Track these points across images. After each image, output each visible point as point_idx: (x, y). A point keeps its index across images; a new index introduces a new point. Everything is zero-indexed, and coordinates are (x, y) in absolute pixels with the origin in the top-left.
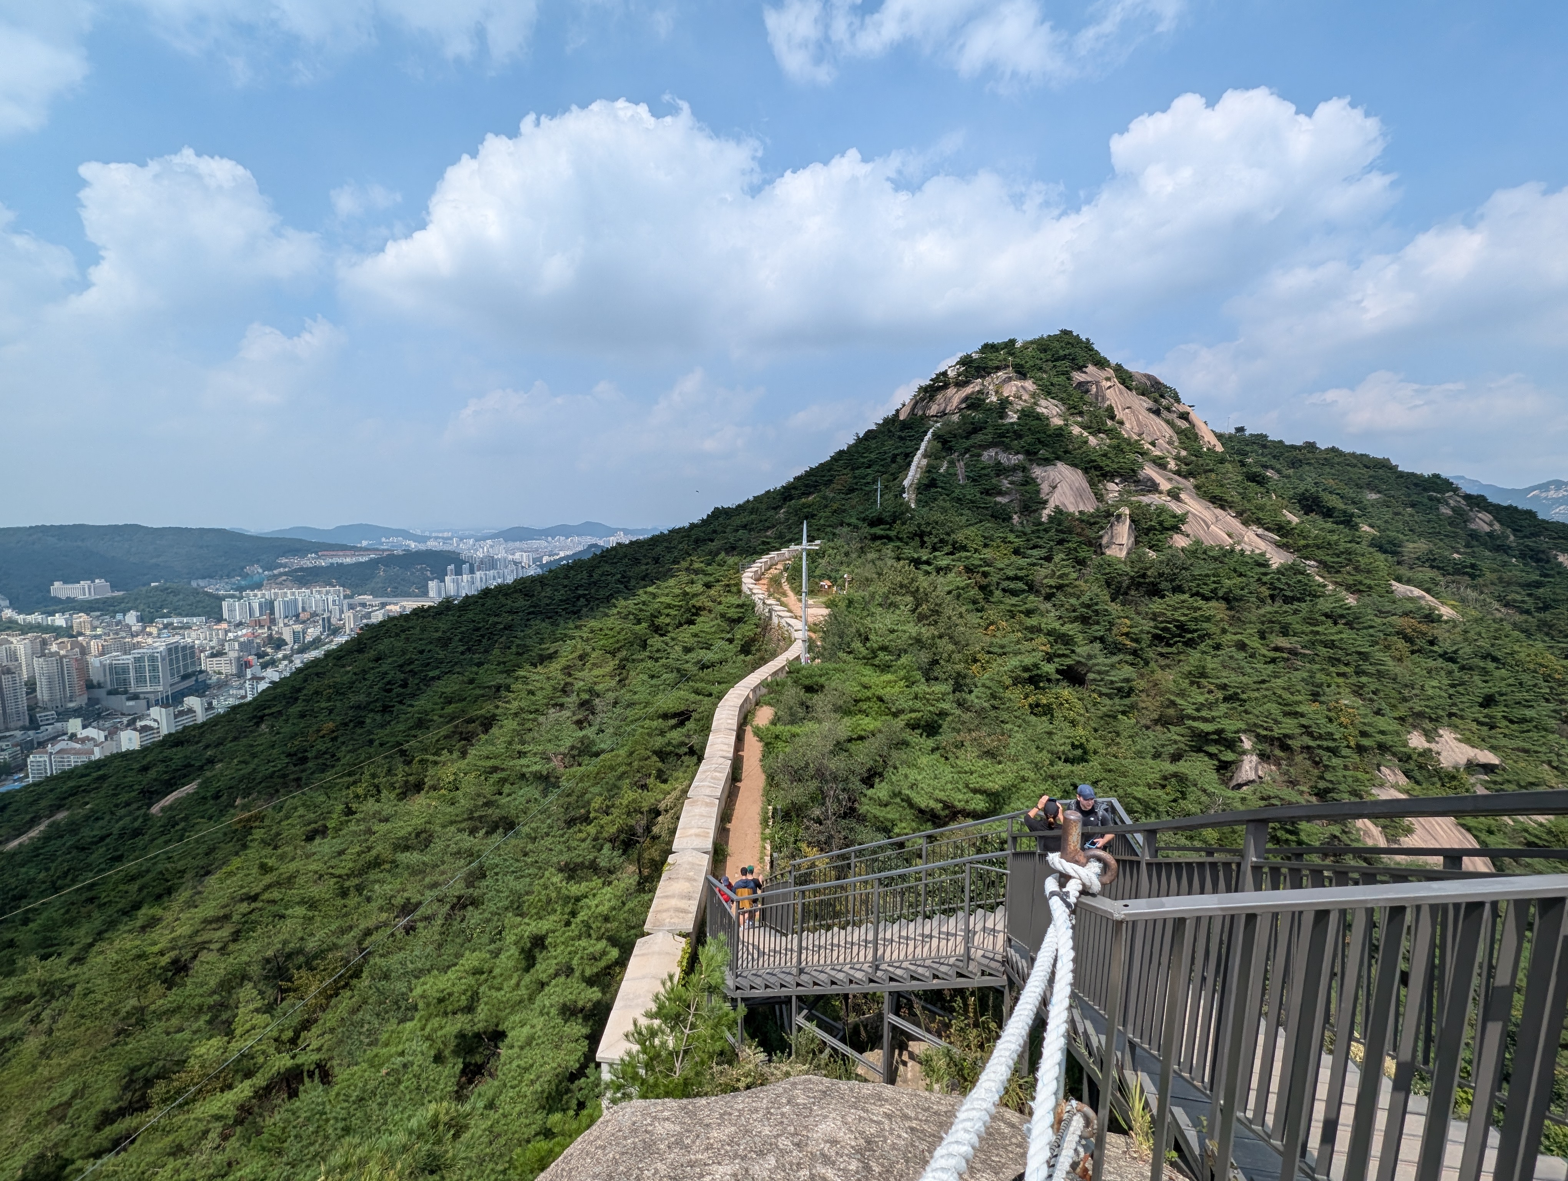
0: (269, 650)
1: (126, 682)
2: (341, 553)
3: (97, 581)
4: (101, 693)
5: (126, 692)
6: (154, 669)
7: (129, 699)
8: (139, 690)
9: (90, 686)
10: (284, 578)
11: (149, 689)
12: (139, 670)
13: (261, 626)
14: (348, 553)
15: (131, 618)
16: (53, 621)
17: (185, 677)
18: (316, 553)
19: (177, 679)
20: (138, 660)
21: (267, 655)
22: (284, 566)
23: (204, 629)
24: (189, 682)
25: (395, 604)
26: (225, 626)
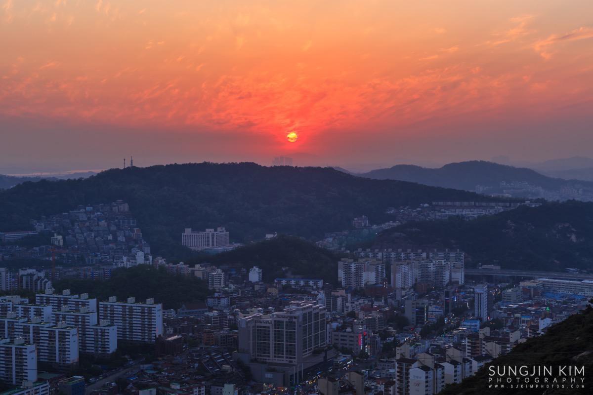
0: (391, 329)
1: (266, 349)
2: (458, 203)
3: (219, 229)
5: (266, 361)
6: (291, 338)
7: (269, 370)
8: (277, 361)
10: (397, 234)
12: (278, 336)
13: (378, 298)
14: (467, 203)
15: (254, 275)
16: (193, 272)
17: (316, 353)
19: (308, 354)
20: (278, 324)
21: (389, 335)
22: (393, 218)
23: (321, 295)
24: (320, 358)
25: (530, 279)
26: (342, 292)
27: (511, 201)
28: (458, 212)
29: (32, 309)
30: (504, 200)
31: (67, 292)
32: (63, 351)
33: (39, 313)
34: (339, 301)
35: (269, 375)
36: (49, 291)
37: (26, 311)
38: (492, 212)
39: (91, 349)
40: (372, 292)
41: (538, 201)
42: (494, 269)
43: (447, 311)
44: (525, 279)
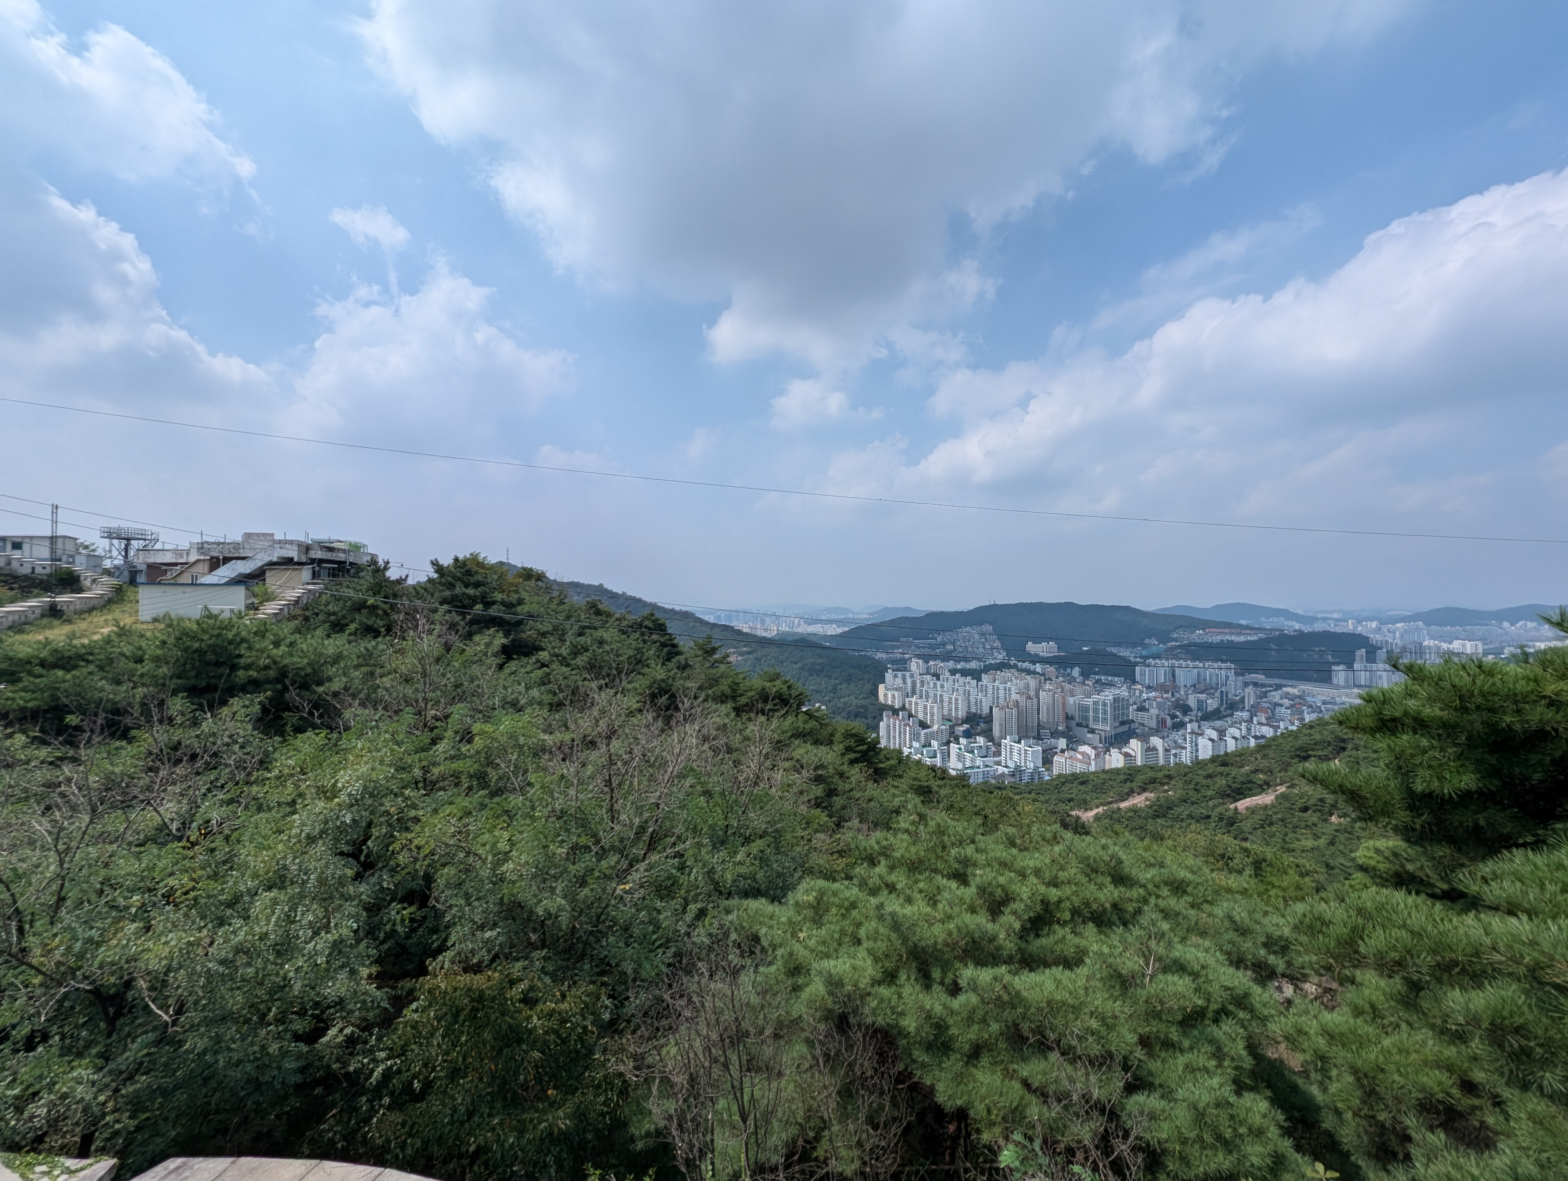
1: (1087, 718)
2: (1227, 631)
3: (1050, 642)
4: (1073, 723)
5: (1087, 726)
6: (1105, 712)
7: (1089, 732)
8: (1095, 727)
9: (1068, 718)
10: (1179, 650)
11: (1100, 727)
12: (1096, 711)
13: (1167, 692)
14: (1234, 631)
17: (1122, 723)
18: (1203, 629)
19: (1117, 724)
20: (1095, 703)
21: (1177, 717)
22: (1176, 640)
23: (1125, 688)
24: (1125, 728)
25: (1291, 686)
26: (1140, 687)
27: (1271, 630)
28: (1228, 637)
29: (939, 683)
30: (1265, 629)
31: (958, 676)
32: (957, 709)
33: (942, 686)
34: (1137, 692)
35: (1090, 735)
36: (947, 674)
37: (935, 684)
38: (1256, 638)
39: (973, 710)
40: (1162, 688)
41: (1295, 631)
42: (1260, 678)
43: (1222, 704)
44: (1285, 686)
